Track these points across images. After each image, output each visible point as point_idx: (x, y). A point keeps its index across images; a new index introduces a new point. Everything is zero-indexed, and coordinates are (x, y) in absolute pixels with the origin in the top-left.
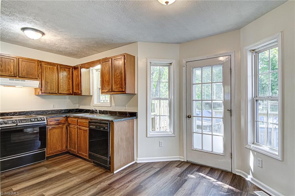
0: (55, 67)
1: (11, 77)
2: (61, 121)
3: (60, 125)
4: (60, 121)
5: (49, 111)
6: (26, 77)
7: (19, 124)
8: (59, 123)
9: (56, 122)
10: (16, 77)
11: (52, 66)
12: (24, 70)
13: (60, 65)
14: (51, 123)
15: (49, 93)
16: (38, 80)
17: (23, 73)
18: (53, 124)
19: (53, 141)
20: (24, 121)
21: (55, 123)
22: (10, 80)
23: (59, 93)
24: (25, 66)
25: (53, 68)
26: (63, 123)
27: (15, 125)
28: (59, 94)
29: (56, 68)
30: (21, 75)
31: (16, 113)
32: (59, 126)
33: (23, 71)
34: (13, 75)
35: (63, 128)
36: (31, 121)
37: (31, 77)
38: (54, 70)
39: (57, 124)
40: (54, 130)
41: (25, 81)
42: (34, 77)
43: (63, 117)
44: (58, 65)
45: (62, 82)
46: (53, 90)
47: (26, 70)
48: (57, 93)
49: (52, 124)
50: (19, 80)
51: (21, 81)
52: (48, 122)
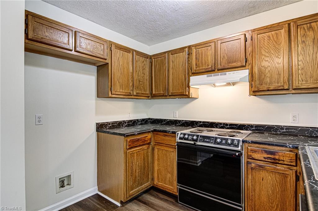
0: (283, 31)
1: (209, 73)
2: (282, 158)
3: (279, 167)
4: (277, 157)
5: (281, 128)
6: (227, 66)
7: (198, 143)
8: (274, 159)
9: (266, 156)
10: (214, 71)
11: (273, 33)
12: (224, 57)
13: (295, 22)
14: (256, 156)
15: (268, 90)
16: (247, 67)
17: (223, 62)
18: (260, 159)
19: (259, 196)
20: (207, 140)
21: (264, 158)
22: (207, 77)
23: (294, 87)
24: (225, 50)
25: (277, 34)
26: (286, 163)
27: (193, 143)
28: (294, 92)
29: (285, 31)
30: (219, 66)
31: (227, 125)
32: (275, 169)
33: (223, 59)
34: (210, 70)
35: (287, 177)
36: (216, 143)
37: (234, 64)
38: (279, 37)
39: (269, 160)
40: (263, 174)
41: (226, 74)
42: (239, 64)
43: (287, 149)
44: (289, 24)
45: (301, 60)
46: (278, 83)
47: (227, 56)
48: (286, 87)
49: (256, 158)
50: (218, 75)
51: (214, 76)
52: (249, 151)
